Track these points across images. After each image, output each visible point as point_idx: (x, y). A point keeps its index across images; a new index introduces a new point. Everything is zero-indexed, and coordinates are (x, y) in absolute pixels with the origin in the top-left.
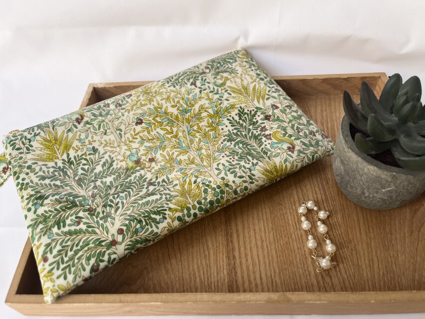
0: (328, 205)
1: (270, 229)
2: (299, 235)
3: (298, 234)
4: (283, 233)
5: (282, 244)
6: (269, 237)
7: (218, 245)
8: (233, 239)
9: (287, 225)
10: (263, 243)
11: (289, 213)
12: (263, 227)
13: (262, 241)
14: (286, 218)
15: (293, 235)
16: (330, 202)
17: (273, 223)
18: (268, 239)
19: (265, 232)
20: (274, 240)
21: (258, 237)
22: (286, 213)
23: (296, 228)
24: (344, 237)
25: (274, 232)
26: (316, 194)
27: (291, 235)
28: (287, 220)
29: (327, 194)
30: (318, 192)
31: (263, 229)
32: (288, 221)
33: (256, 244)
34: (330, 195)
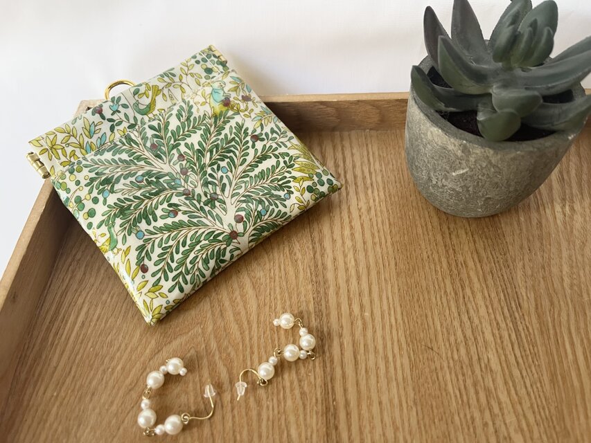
0: (523, 354)
1: (411, 403)
2: (469, 417)
3: (465, 415)
4: (435, 411)
5: (435, 437)
6: (409, 420)
7: (309, 434)
8: (339, 421)
9: (444, 394)
10: (398, 434)
11: (446, 368)
12: (396, 396)
13: (396, 429)
14: (441, 378)
15: (456, 418)
16: (526, 345)
17: (417, 390)
18: (406, 424)
19: (401, 410)
20: (420, 428)
21: (387, 419)
22: (442, 368)
23: (462, 401)
24: (555, 423)
25: (419, 408)
26: (498, 330)
27: (452, 418)
28: (442, 384)
29: (521, 329)
30: (503, 325)
31: (396, 401)
32: (446, 385)
33: (384, 435)
34: (526, 330)
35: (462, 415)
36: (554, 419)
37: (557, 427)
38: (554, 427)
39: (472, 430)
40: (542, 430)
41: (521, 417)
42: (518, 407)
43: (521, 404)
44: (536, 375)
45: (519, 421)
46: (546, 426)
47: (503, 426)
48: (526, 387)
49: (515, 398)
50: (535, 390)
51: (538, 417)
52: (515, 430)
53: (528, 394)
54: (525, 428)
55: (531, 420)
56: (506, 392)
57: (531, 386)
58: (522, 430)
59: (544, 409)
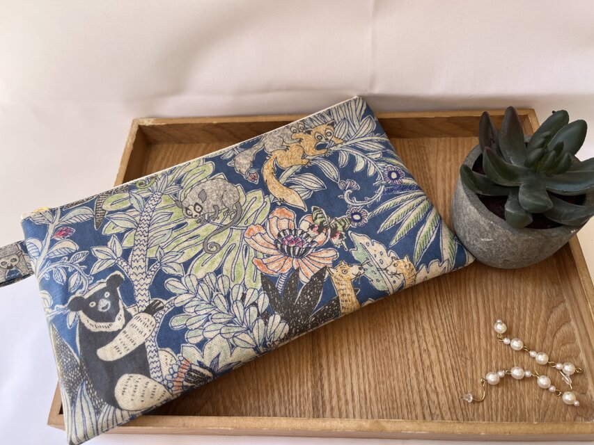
2: (403, 337)
3: (401, 336)
14: (387, 316)
15: (395, 339)
20: (371, 345)
21: (351, 340)
22: (388, 308)
24: (458, 342)
27: (393, 339)
33: (349, 349)
35: (398, 337)
36: (458, 339)
37: (459, 344)
38: (457, 344)
39: (404, 345)
40: (449, 345)
41: (436, 338)
42: (435, 332)
43: (437, 330)
44: (449, 313)
45: (435, 340)
46: (452, 343)
47: (424, 343)
48: (441, 320)
49: (434, 326)
50: (447, 321)
51: (447, 338)
52: (432, 346)
53: (442, 323)
54: (439, 345)
55: (443, 339)
56: (428, 323)
57: (445, 319)
58: (436, 346)
59: (452, 333)
